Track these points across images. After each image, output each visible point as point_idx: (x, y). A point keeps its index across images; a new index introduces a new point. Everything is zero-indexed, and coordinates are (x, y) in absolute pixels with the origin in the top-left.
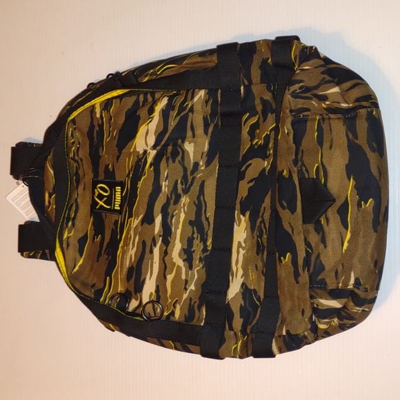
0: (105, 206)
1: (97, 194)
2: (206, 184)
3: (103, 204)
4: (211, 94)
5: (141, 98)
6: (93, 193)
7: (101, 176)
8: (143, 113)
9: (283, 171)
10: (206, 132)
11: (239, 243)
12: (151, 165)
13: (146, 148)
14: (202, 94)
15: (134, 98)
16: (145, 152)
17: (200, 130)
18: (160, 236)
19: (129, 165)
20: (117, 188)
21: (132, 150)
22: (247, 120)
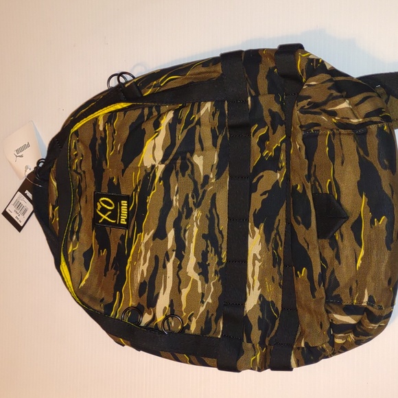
0: (110, 220)
1: (99, 207)
2: (217, 197)
3: (107, 218)
4: (218, 106)
5: (146, 111)
6: (96, 206)
7: (105, 190)
8: (148, 127)
9: (297, 186)
10: (215, 144)
11: (255, 255)
12: (160, 179)
13: (154, 163)
14: (208, 106)
15: (138, 112)
16: (153, 167)
17: (208, 142)
18: (173, 251)
19: (135, 179)
20: (122, 202)
21: (139, 166)
22: (256, 131)
